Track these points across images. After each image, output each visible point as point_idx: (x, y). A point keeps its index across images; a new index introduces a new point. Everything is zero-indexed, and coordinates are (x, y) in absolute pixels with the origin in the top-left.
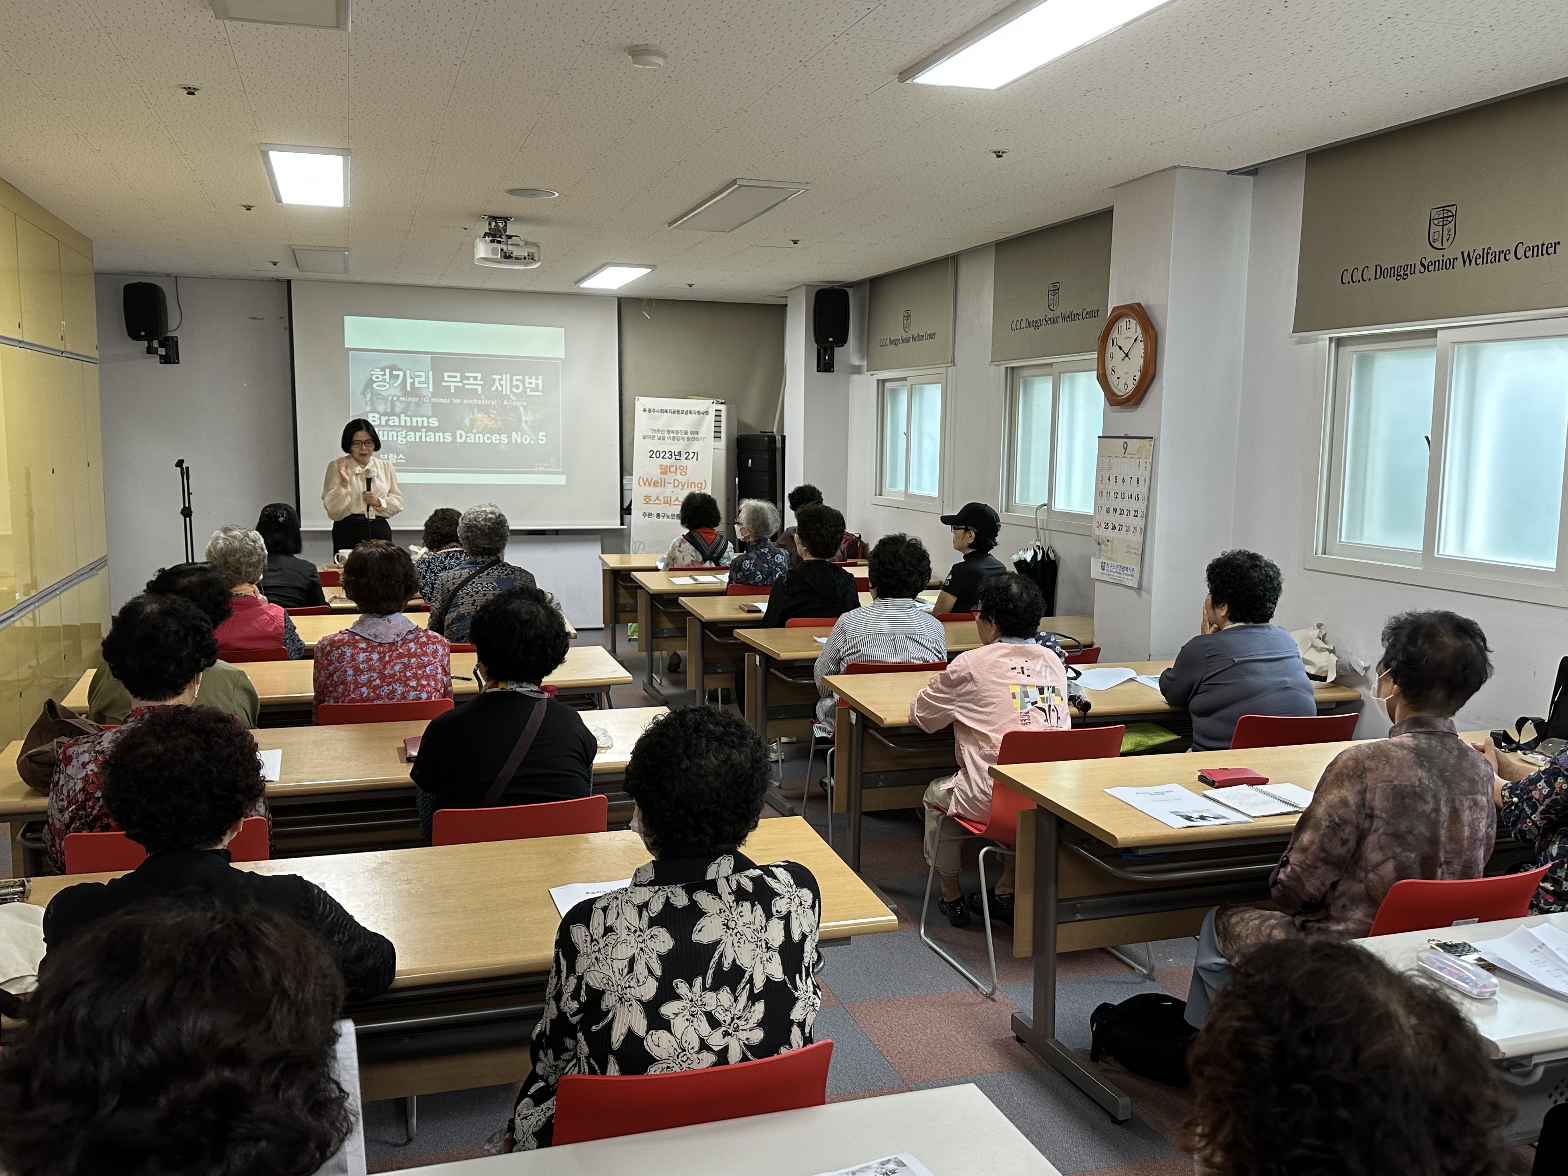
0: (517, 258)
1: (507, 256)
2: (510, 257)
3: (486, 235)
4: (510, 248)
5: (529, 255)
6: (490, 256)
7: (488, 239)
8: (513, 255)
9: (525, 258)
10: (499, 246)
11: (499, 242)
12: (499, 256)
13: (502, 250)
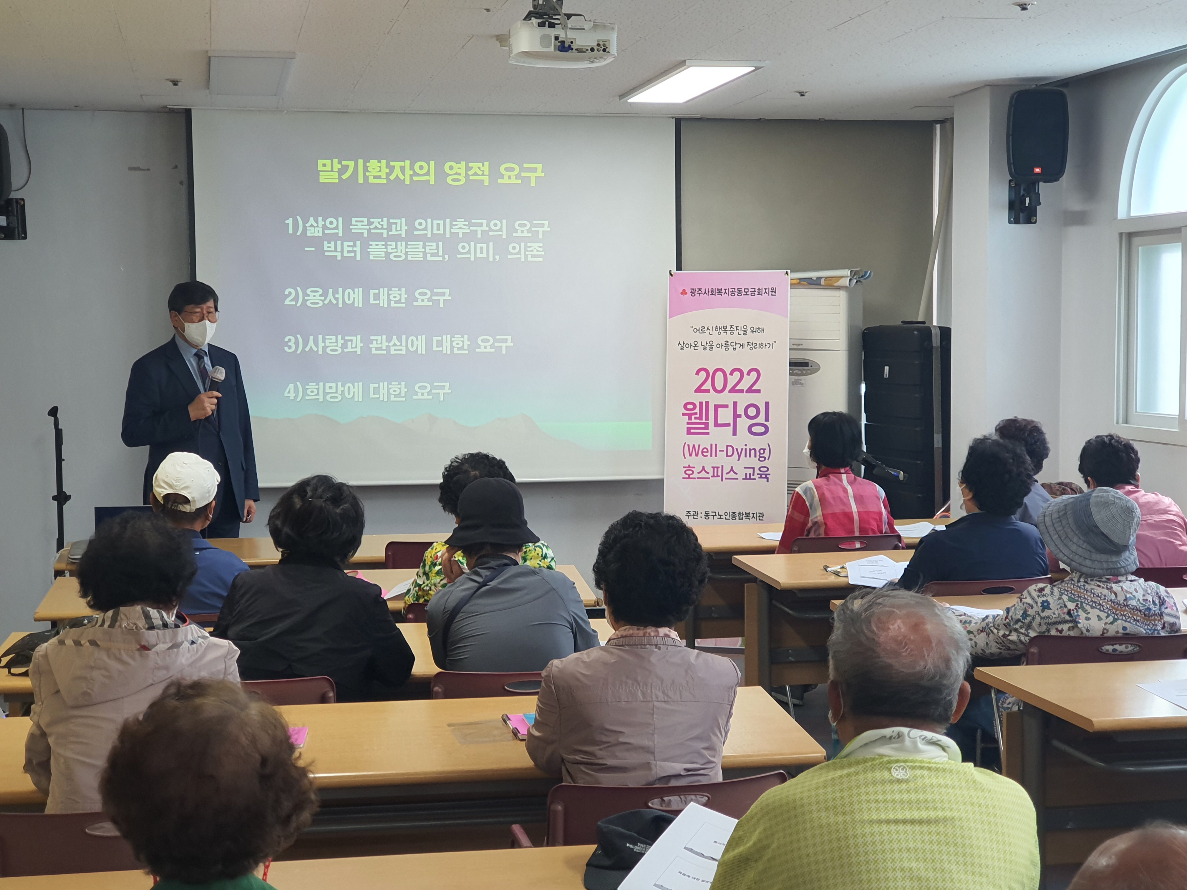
0: (579, 50)
1: (564, 47)
2: (570, 48)
3: (528, 17)
4: (571, 35)
5: (599, 45)
6: (538, 48)
7: (535, 21)
8: (574, 46)
9: (592, 50)
10: (552, 32)
11: (552, 26)
12: (552, 49)
13: (556, 38)
